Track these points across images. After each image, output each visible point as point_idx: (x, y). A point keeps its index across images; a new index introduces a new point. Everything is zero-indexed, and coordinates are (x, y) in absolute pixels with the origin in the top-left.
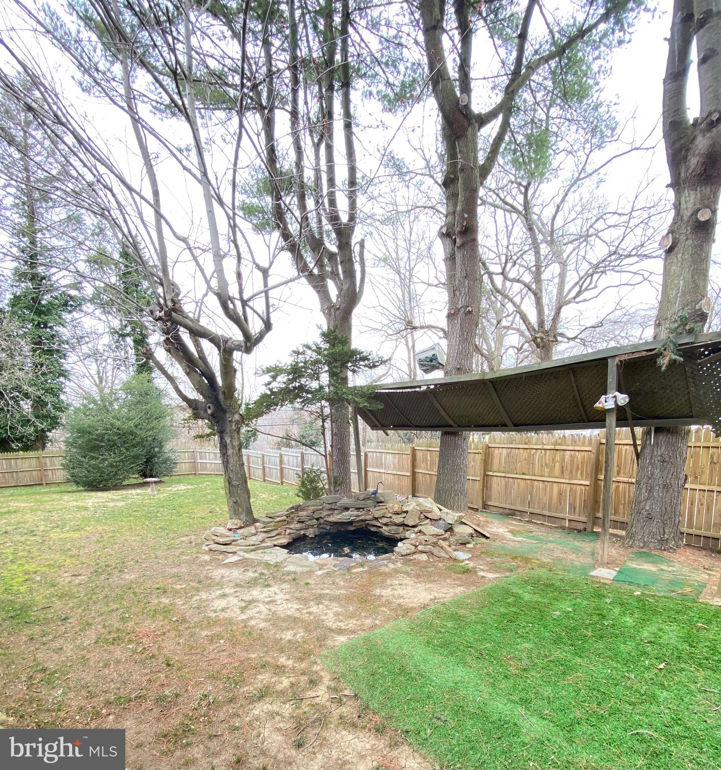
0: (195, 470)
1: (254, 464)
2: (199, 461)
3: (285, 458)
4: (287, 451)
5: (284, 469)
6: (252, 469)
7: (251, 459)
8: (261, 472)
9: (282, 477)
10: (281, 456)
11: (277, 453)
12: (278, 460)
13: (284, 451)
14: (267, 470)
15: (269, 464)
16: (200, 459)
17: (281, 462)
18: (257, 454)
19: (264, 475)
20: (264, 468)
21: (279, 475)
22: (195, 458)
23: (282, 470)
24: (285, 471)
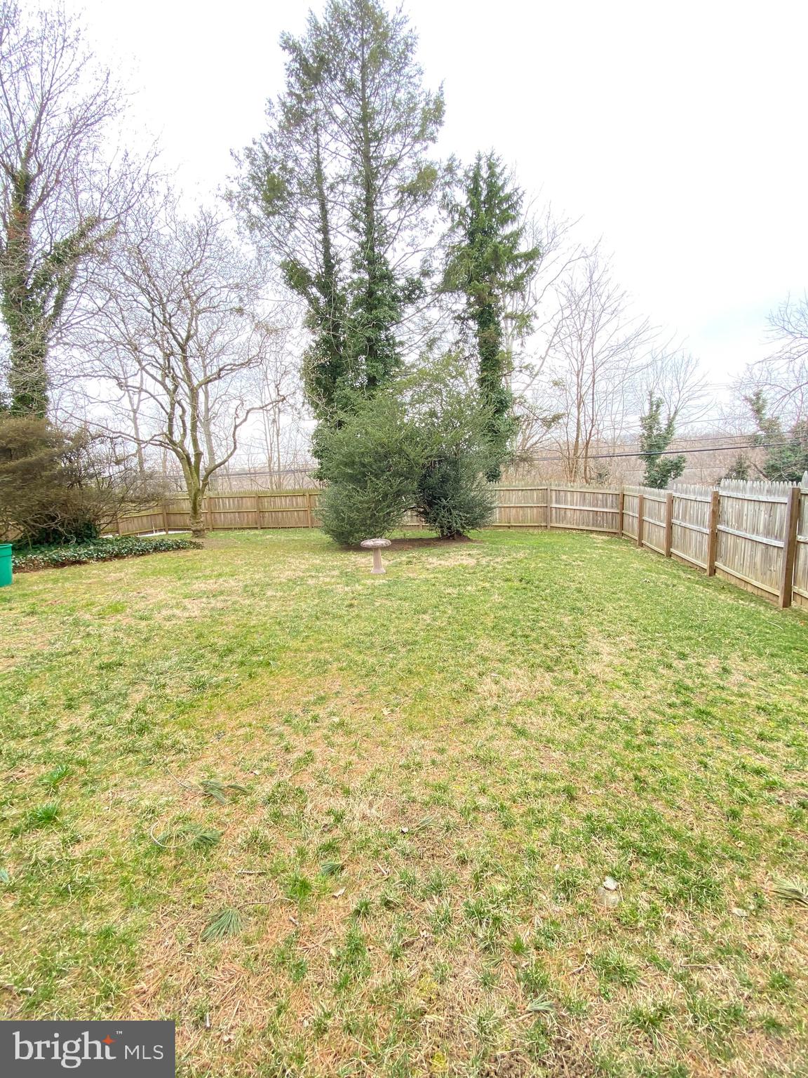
0: (546, 520)
1: (650, 516)
2: (554, 505)
3: (729, 508)
4: (737, 489)
5: (723, 538)
6: (646, 526)
7: (647, 504)
8: (663, 534)
9: (714, 554)
10: (717, 500)
11: (706, 494)
12: (708, 510)
13: (725, 488)
14: (677, 531)
15: (684, 519)
16: (557, 502)
17: (716, 516)
18: (659, 495)
19: (670, 543)
20: (670, 526)
21: (706, 548)
22: (546, 499)
23: (715, 536)
24: (727, 543)
